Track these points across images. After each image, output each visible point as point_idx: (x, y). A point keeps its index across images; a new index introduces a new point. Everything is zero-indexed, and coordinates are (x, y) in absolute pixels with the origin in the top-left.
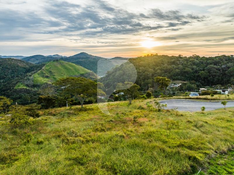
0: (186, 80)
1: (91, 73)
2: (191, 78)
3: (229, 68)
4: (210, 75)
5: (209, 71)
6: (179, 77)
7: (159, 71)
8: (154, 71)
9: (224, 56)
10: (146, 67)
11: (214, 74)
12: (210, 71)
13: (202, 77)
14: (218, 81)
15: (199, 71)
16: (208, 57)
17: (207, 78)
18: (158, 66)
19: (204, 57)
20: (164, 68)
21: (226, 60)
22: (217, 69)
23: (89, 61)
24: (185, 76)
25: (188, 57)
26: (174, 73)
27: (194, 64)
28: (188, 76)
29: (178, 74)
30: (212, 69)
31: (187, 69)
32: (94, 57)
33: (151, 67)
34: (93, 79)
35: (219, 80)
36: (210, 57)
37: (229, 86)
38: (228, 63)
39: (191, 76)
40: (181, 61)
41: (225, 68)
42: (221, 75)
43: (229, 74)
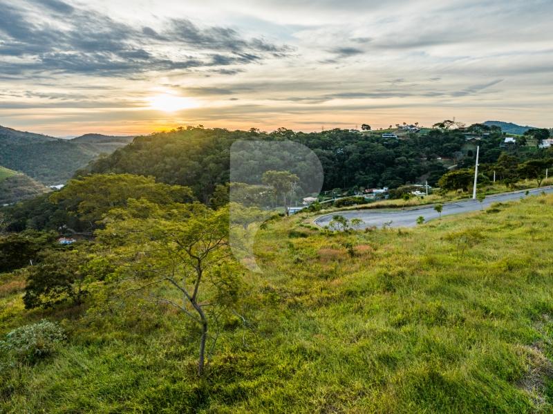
1: (22, 177)
3: (349, 153)
7: (212, 165)
8: (200, 166)
9: (338, 131)
10: (180, 158)
16: (308, 133)
18: (208, 155)
19: (301, 133)
20: (223, 158)
21: (342, 139)
22: (328, 157)
23: (8, 146)
25: (269, 133)
32: (22, 135)
33: (192, 156)
34: (29, 194)
36: (312, 133)
37: (356, 189)
38: (347, 145)
41: (342, 154)
42: (338, 169)
43: (351, 166)
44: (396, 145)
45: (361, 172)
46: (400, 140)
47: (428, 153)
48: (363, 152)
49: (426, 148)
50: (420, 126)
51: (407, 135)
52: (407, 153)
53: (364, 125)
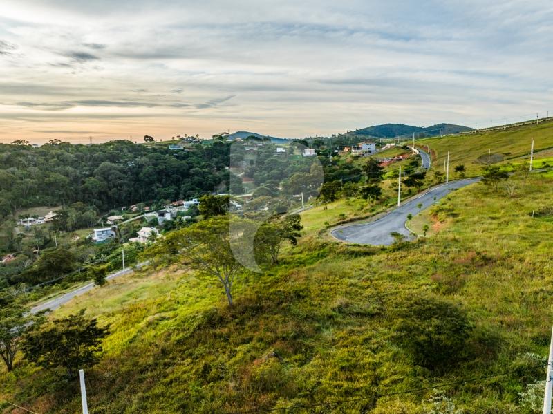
0: (58, 204)
2: (68, 196)
3: (141, 166)
4: (111, 184)
5: (105, 175)
6: (38, 197)
11: (119, 182)
12: (108, 175)
13: (95, 191)
14: (129, 197)
15: (82, 177)
17: (105, 193)
21: (129, 152)
22: (119, 171)
24: (53, 195)
26: (23, 190)
27: (64, 162)
28: (61, 193)
29: (32, 191)
30: (111, 172)
31: (54, 176)
35: (130, 194)
38: (136, 157)
39: (69, 192)
40: (29, 156)
41: (134, 167)
42: (133, 183)
43: (146, 180)
44: (186, 157)
45: (158, 185)
46: (188, 152)
47: (217, 163)
48: (155, 165)
49: (214, 159)
50: (200, 137)
51: (192, 146)
52: (199, 164)
53: (146, 137)
